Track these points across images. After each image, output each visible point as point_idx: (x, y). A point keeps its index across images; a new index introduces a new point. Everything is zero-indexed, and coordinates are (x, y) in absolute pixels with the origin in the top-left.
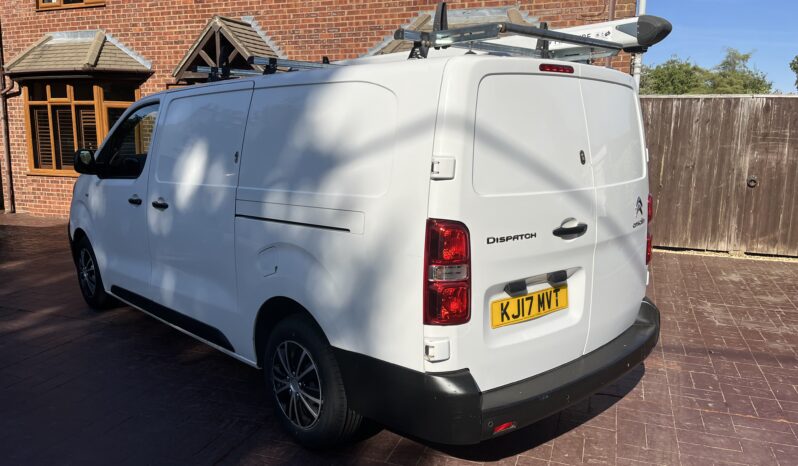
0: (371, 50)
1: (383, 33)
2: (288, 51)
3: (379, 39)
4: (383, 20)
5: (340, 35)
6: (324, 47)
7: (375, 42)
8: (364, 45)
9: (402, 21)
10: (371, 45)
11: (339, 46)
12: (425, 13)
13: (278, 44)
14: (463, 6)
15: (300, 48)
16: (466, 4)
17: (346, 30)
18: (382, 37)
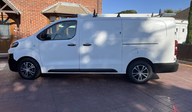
0: (45, 9)
1: (48, 5)
2: (17, 6)
3: (47, 7)
4: (48, 2)
5: (35, 4)
6: (30, 6)
7: (46, 7)
8: (43, 8)
9: (54, 3)
10: (45, 8)
11: (35, 7)
12: (60, 2)
13: (14, 4)
14: (69, 2)
15: (22, 6)
16: (70, 2)
17: (37, 3)
18: (48, 6)
